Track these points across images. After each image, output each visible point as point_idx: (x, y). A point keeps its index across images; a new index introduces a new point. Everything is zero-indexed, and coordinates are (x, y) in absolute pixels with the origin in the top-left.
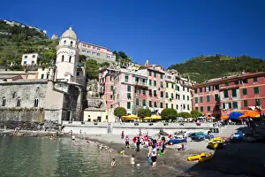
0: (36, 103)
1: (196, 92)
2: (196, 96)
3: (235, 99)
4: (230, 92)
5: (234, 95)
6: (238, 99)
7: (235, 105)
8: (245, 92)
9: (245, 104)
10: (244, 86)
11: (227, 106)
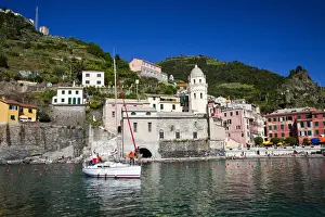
0: (195, 135)
1: (270, 120)
2: (270, 124)
3: (309, 129)
4: (305, 124)
5: (309, 126)
6: (311, 129)
7: (310, 133)
8: (316, 124)
9: (317, 132)
10: (316, 120)
11: (303, 134)
